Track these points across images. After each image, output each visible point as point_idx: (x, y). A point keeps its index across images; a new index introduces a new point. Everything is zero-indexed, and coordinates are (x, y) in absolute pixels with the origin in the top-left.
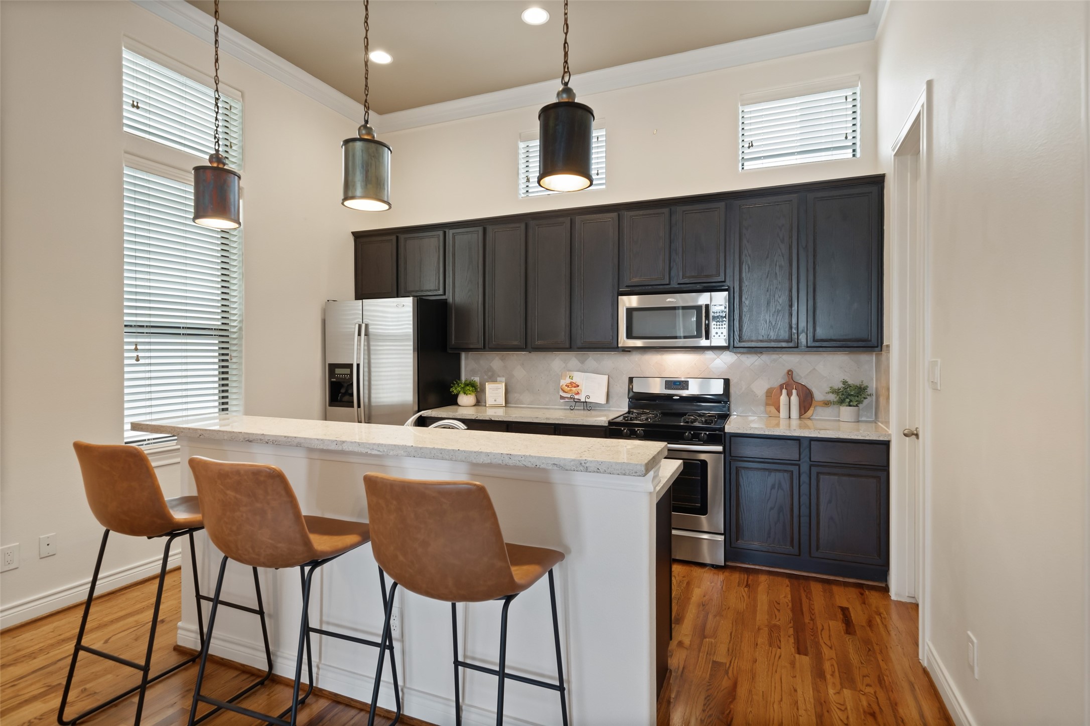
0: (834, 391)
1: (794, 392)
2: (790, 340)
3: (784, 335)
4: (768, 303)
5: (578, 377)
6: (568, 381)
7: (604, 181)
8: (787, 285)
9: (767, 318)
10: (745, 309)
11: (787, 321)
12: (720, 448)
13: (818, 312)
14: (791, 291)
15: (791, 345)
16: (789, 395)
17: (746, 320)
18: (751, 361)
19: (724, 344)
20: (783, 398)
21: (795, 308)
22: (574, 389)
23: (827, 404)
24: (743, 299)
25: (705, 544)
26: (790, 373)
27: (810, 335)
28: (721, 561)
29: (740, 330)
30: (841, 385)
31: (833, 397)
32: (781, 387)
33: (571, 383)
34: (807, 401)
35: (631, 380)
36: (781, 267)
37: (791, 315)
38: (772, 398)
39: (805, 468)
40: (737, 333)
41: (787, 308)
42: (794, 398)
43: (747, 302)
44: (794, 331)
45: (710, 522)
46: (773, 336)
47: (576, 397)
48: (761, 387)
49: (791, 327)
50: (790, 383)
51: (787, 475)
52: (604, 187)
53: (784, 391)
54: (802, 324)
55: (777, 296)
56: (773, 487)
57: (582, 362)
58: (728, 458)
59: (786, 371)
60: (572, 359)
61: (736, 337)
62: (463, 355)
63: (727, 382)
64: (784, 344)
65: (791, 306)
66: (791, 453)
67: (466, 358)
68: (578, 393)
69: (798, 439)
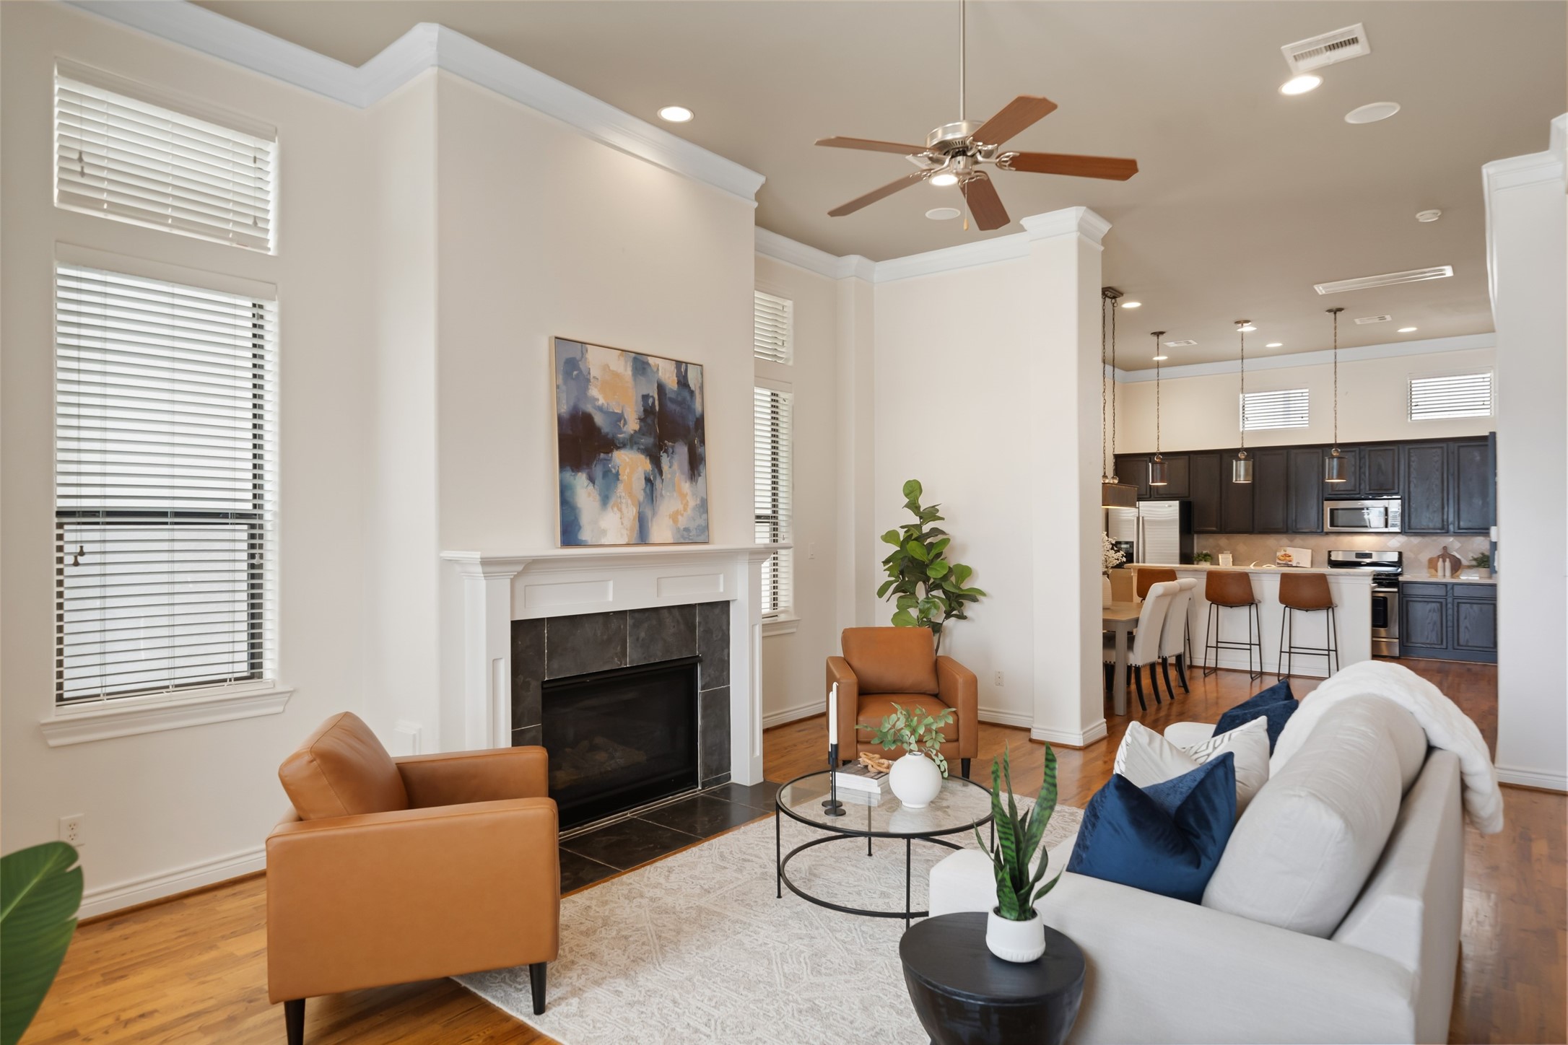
0: (1475, 559)
1: (1448, 560)
2: (1443, 528)
3: (1439, 525)
4: (1428, 507)
5: (1290, 551)
6: (1283, 553)
7: (1307, 422)
8: (1440, 495)
9: (1428, 516)
10: (1412, 510)
11: (1441, 517)
12: (1396, 590)
13: (1461, 512)
14: (1443, 499)
15: (1444, 530)
16: (1444, 561)
17: (1413, 516)
18: (1415, 540)
19: (1399, 531)
20: (1440, 563)
21: (1446, 509)
22: (1288, 558)
23: (1470, 567)
24: (1411, 504)
25: (1383, 644)
26: (1445, 548)
27: (1456, 525)
28: (1396, 652)
29: (1409, 522)
30: (1480, 555)
31: (1474, 563)
32: (1439, 557)
33: (1285, 554)
34: (1456, 566)
35: (1330, 552)
36: (1436, 485)
37: (1443, 514)
38: (1432, 564)
39: (1450, 600)
40: (1407, 524)
41: (1440, 510)
42: (1448, 564)
43: (1414, 506)
44: (1445, 523)
45: (1388, 632)
46: (1431, 525)
47: (1289, 563)
48: (1425, 557)
49: (1443, 521)
50: (1445, 554)
51: (1438, 605)
52: (1307, 425)
53: (1441, 560)
54: (1451, 519)
55: (1434, 502)
56: (1430, 611)
57: (1291, 541)
58: (1401, 596)
59: (1442, 547)
60: (1284, 539)
61: (1407, 527)
62: (1195, 536)
63: (1400, 554)
64: (1439, 531)
65: (1443, 508)
66: (1441, 592)
67: (1198, 538)
68: (1290, 561)
69: (1446, 585)
